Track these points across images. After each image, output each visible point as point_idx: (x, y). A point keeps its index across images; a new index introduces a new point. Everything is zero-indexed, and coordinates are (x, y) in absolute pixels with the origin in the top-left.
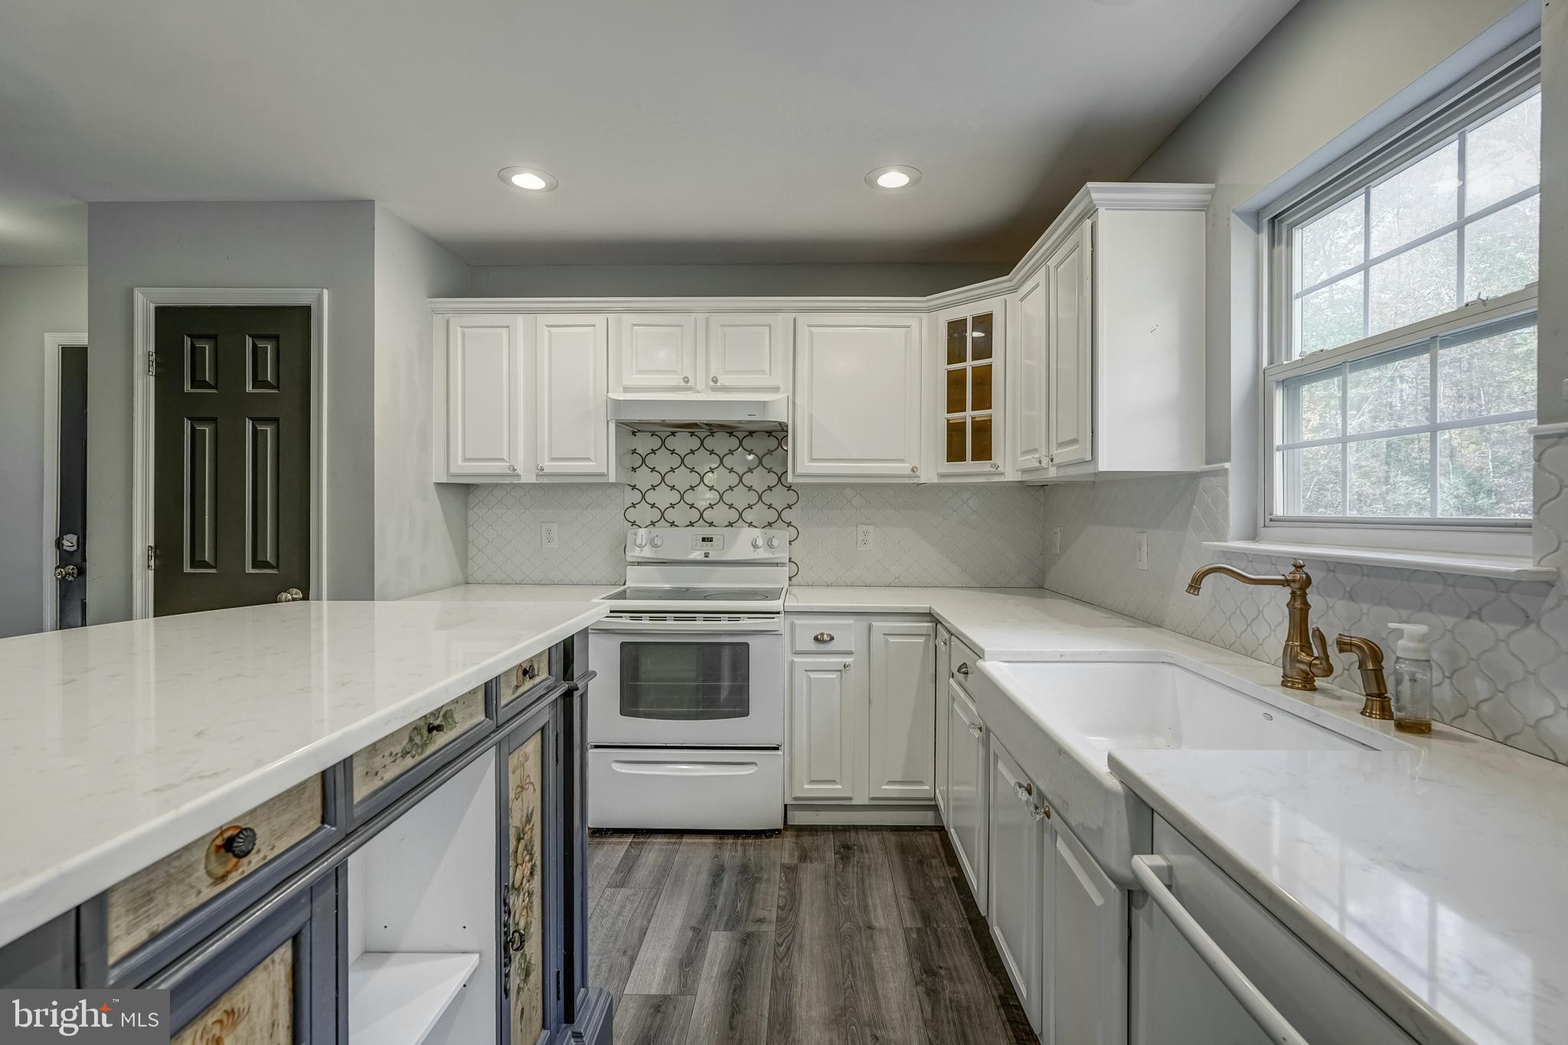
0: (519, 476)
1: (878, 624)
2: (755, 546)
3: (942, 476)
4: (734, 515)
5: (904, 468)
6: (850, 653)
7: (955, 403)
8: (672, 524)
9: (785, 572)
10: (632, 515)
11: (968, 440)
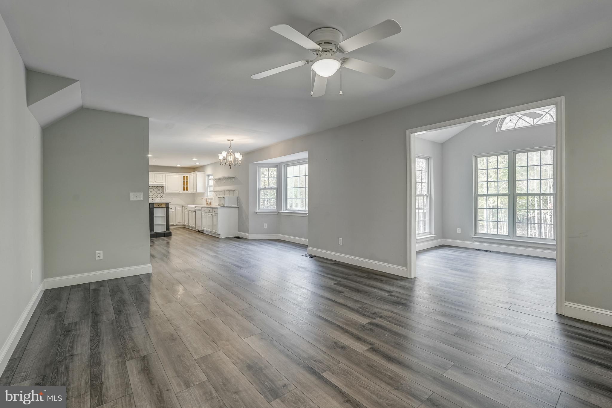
1: (177, 207)
2: (159, 200)
3: (182, 192)
5: (178, 191)
6: (174, 210)
7: (184, 185)
11: (186, 189)
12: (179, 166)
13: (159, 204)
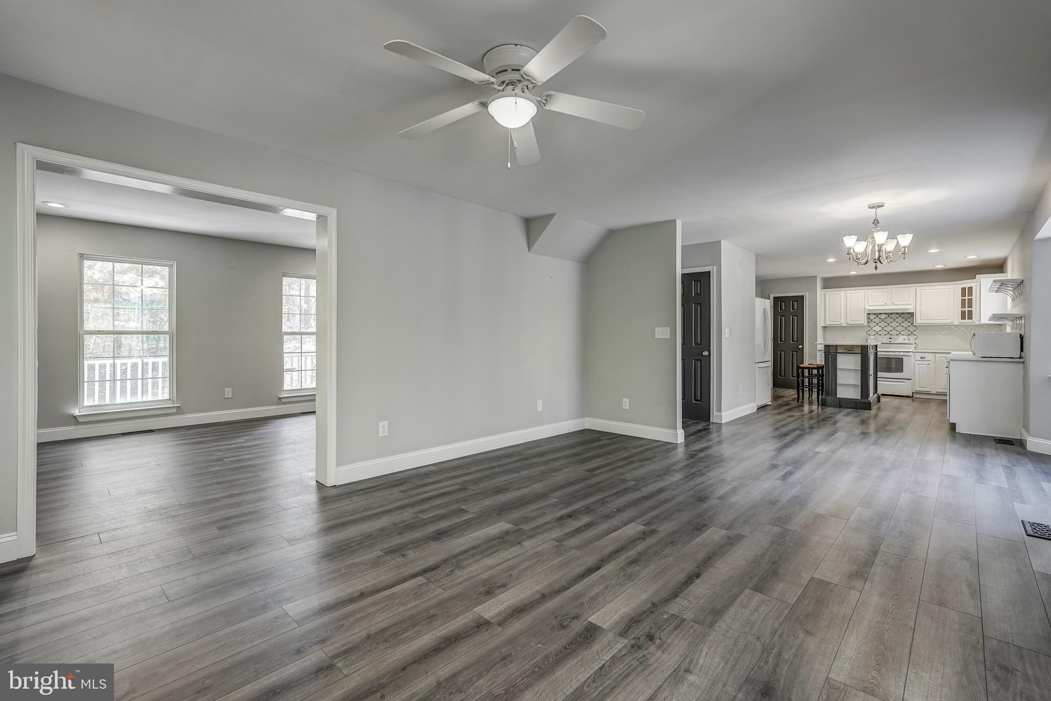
0: (842, 324)
1: (937, 355)
2: (905, 340)
3: (960, 323)
4: (898, 333)
5: (949, 321)
6: (930, 361)
7: (963, 306)
8: (880, 335)
9: (914, 346)
10: (868, 333)
11: (967, 315)
12: (939, 267)
13: (847, 347)
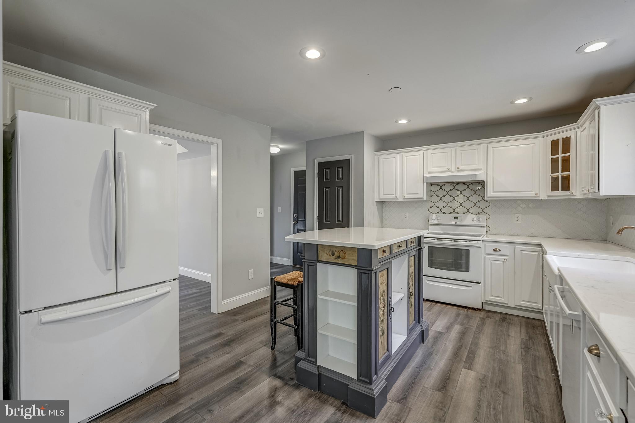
0: (398, 199)
1: (518, 247)
2: (473, 220)
3: (549, 196)
5: (533, 194)
6: (507, 256)
7: (554, 169)
8: (444, 213)
9: (485, 229)
10: (431, 210)
11: (560, 183)
13: (334, 250)
